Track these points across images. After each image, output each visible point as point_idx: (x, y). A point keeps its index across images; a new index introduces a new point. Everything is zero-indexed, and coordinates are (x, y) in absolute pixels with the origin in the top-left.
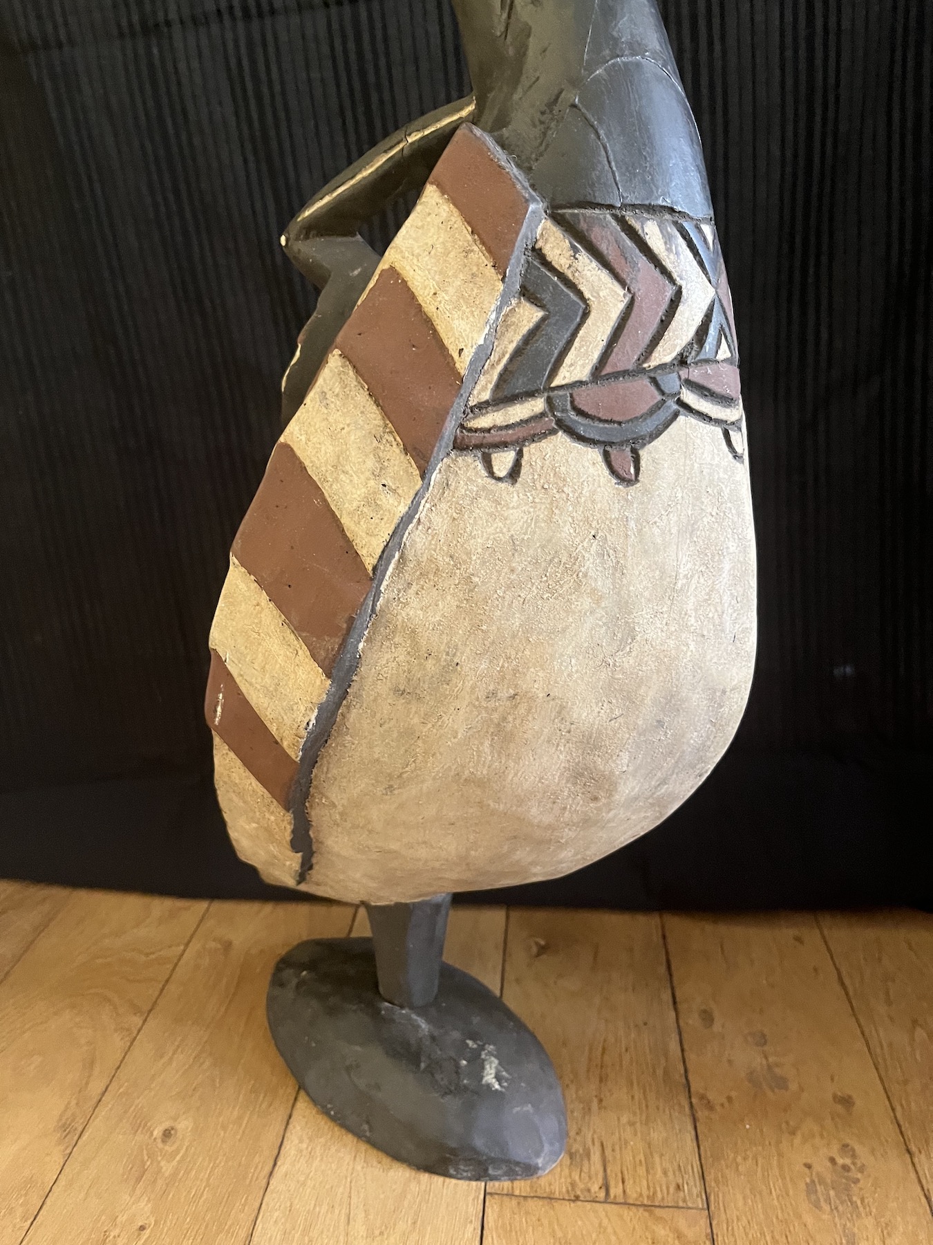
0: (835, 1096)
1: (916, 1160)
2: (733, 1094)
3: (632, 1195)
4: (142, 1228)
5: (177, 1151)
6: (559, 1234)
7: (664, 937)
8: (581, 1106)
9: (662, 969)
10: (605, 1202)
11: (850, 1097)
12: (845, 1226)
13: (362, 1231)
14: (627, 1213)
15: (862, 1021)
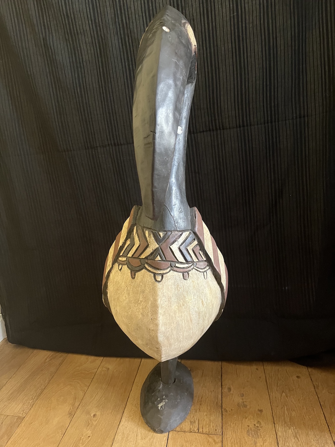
0: (258, 410)
1: (276, 425)
2: (233, 409)
3: (204, 431)
4: (89, 437)
5: (97, 420)
6: (186, 440)
7: (222, 368)
8: (195, 411)
9: (220, 377)
10: (198, 433)
11: (262, 410)
12: (255, 440)
13: (140, 438)
14: (202, 435)
15: (269, 391)
